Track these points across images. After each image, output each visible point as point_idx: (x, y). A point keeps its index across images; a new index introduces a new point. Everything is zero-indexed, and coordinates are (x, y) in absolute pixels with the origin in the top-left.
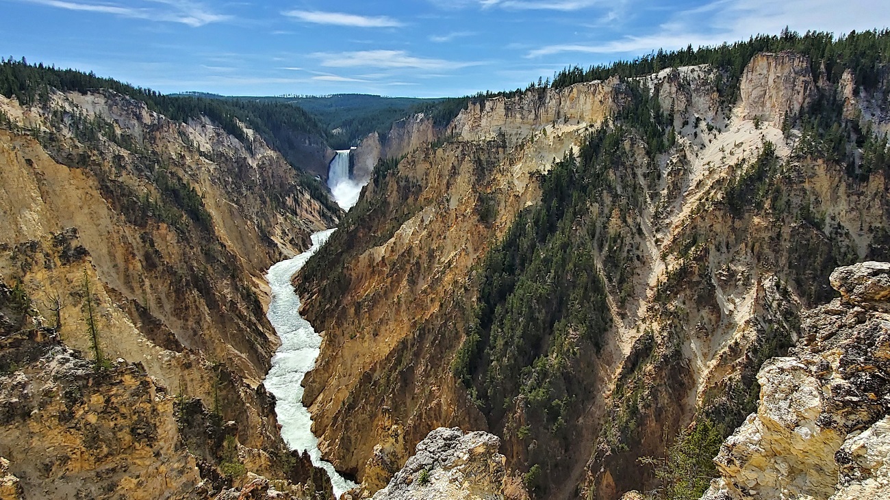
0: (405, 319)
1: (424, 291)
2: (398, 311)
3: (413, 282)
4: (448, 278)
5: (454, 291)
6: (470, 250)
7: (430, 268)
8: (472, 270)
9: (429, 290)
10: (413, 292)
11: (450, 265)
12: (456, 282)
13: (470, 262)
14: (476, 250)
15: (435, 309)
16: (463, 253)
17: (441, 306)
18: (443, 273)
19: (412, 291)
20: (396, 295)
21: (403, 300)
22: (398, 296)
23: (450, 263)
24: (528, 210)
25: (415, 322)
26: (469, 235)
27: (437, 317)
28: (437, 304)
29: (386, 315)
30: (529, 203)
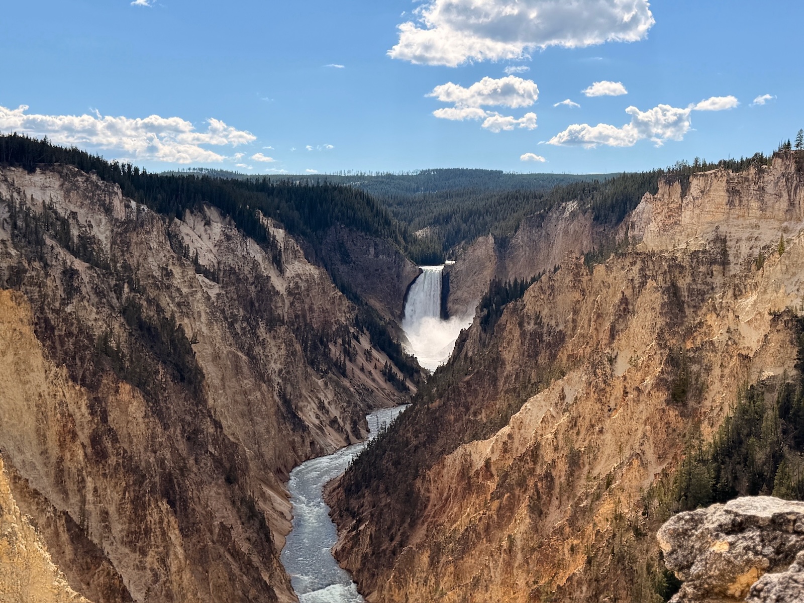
0: (521, 583)
1: (560, 531)
2: (508, 565)
3: (538, 511)
4: (606, 508)
5: (614, 535)
6: (650, 455)
7: (570, 485)
8: (650, 495)
9: (567, 530)
10: (537, 531)
11: (609, 484)
12: (619, 517)
13: (650, 480)
14: (661, 458)
15: (577, 566)
16: (636, 463)
17: (589, 562)
18: (598, 497)
19: (535, 529)
20: (506, 533)
21: (519, 543)
22: (509, 536)
23: (609, 481)
24: (766, 386)
25: (538, 590)
26: (648, 427)
27: (580, 583)
28: (581, 559)
29: (486, 572)
30: (768, 373)
